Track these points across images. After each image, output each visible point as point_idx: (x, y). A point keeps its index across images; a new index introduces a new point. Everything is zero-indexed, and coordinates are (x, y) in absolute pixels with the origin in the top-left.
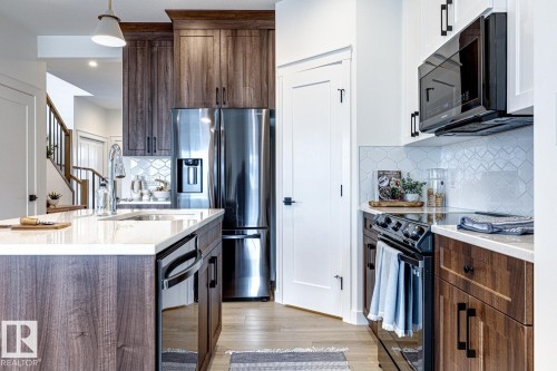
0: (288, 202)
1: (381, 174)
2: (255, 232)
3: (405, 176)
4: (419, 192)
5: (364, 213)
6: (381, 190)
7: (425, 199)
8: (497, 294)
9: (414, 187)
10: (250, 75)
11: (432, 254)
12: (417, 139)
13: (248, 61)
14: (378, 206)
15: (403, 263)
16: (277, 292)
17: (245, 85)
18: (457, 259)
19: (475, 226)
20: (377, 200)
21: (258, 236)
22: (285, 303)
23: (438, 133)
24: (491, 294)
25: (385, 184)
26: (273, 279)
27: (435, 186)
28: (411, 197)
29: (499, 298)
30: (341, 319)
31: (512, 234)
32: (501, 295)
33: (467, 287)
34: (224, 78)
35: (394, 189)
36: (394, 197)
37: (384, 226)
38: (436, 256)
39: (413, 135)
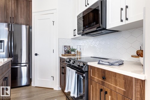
0: (36, 55)
1: (65, 46)
2: (25, 64)
3: (71, 47)
4: (75, 52)
5: (60, 58)
6: (65, 51)
7: (76, 53)
8: (118, 87)
9: (74, 50)
10: (23, 14)
11: (87, 72)
12: (75, 37)
13: (22, 10)
14: (64, 56)
15: (77, 74)
16: (32, 83)
17: (21, 18)
18: (98, 74)
19: (103, 63)
20: (64, 54)
21: (26, 66)
22: (35, 86)
23: (82, 35)
24: (115, 87)
25: (66, 49)
26: (31, 78)
27: (79, 50)
28: (73, 53)
29: (119, 89)
30: (53, 89)
31: (116, 65)
32: (120, 88)
33: (103, 84)
34: (13, 14)
35: (68, 51)
36: (68, 53)
37: (69, 62)
38: (89, 72)
39: (74, 36)
